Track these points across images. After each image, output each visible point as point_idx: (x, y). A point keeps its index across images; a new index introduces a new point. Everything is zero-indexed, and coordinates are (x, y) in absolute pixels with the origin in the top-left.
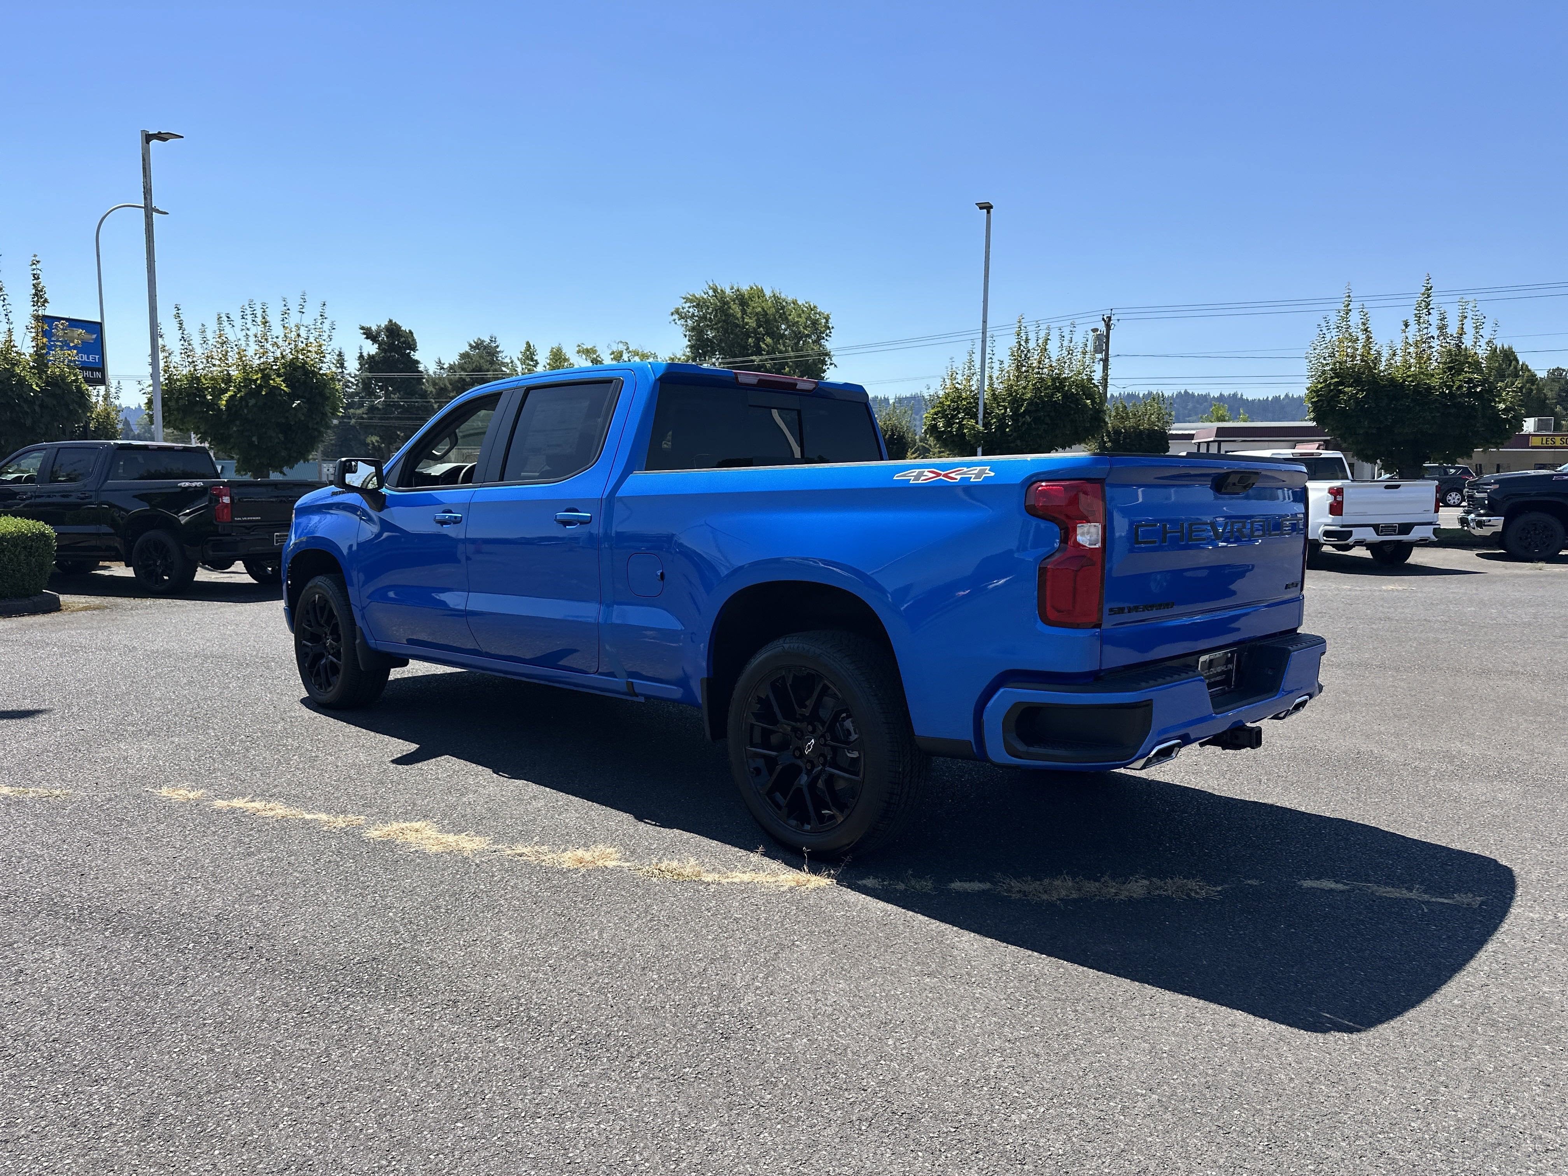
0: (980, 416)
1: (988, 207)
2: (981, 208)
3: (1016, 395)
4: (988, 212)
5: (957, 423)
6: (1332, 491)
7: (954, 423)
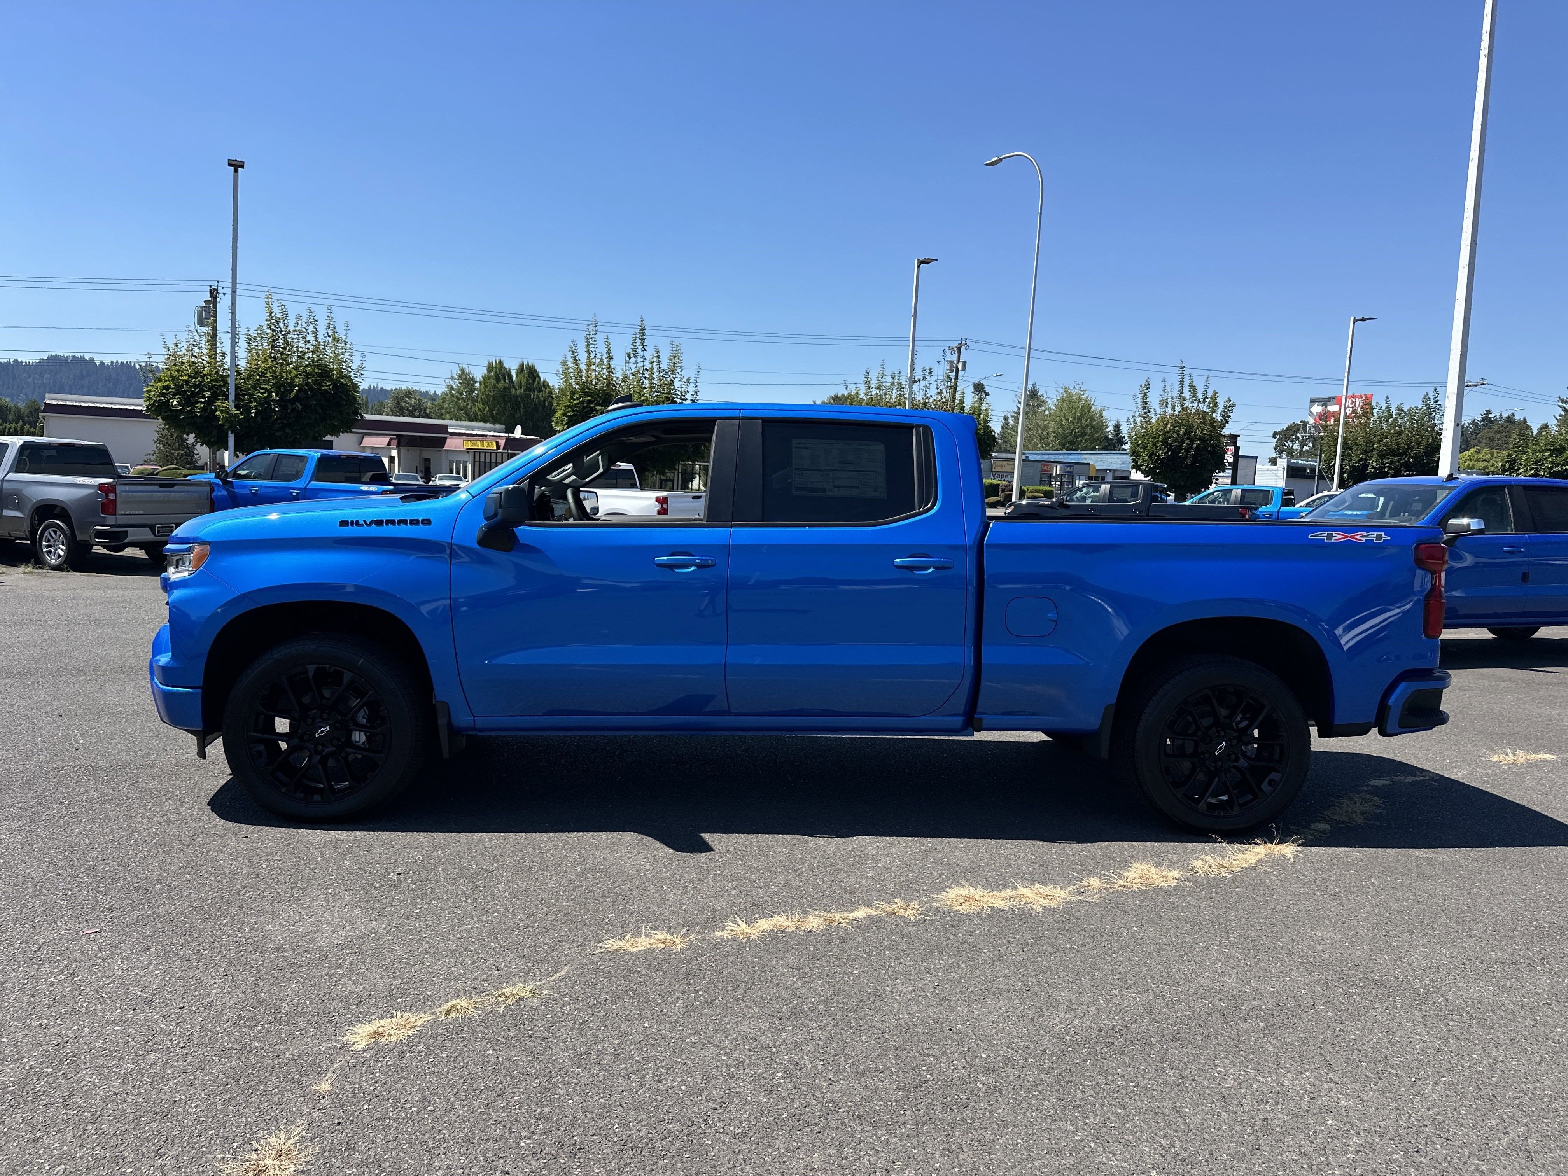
0: (232, 397)
1: (237, 166)
2: (230, 165)
3: (281, 378)
4: (236, 171)
5: (201, 402)
6: (658, 500)
7: (198, 402)
